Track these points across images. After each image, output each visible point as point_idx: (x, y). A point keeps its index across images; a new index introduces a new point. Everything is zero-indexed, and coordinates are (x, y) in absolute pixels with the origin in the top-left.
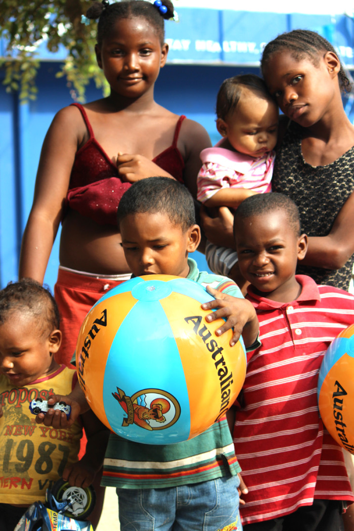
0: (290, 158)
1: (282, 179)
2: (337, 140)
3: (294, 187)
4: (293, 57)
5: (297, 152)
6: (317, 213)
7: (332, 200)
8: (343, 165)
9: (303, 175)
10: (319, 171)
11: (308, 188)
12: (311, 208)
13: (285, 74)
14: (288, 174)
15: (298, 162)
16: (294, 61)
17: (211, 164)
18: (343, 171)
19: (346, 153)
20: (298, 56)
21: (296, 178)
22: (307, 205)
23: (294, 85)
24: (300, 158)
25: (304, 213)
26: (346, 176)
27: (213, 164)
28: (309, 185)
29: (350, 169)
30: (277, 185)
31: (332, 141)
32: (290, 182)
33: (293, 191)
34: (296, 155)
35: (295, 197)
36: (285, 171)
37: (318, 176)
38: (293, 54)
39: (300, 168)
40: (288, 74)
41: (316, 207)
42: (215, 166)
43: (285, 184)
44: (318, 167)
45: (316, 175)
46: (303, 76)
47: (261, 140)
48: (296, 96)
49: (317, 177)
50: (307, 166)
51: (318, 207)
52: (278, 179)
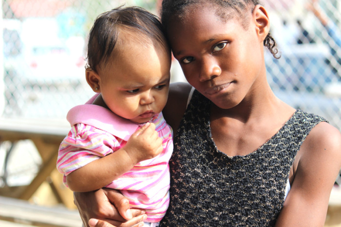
0: (195, 144)
1: (184, 170)
2: (258, 119)
3: (201, 183)
4: (219, 15)
5: (205, 136)
6: (235, 219)
7: (257, 201)
8: (270, 155)
9: (214, 167)
10: (235, 162)
11: (222, 185)
12: (226, 212)
13: (208, 38)
14: (193, 165)
15: (207, 149)
16: (220, 21)
17: (82, 125)
18: (269, 163)
19: (272, 138)
20: (224, 14)
21: (204, 170)
22: (220, 209)
23: (216, 54)
24: (210, 145)
25: (216, 219)
26: (275, 170)
27: (85, 125)
28: (223, 181)
29: (279, 160)
30: (177, 178)
31: (252, 120)
32: (196, 175)
33: (200, 188)
34: (204, 140)
35: (203, 196)
36: (188, 160)
37: (236, 169)
38: (218, 11)
39: (210, 157)
40: (211, 40)
41: (233, 211)
42: (88, 128)
43: (190, 178)
44: (235, 158)
45: (232, 168)
46: (229, 41)
47: (143, 102)
48: (218, 71)
49: (233, 171)
50: (220, 155)
51: (237, 211)
52: (179, 170)
